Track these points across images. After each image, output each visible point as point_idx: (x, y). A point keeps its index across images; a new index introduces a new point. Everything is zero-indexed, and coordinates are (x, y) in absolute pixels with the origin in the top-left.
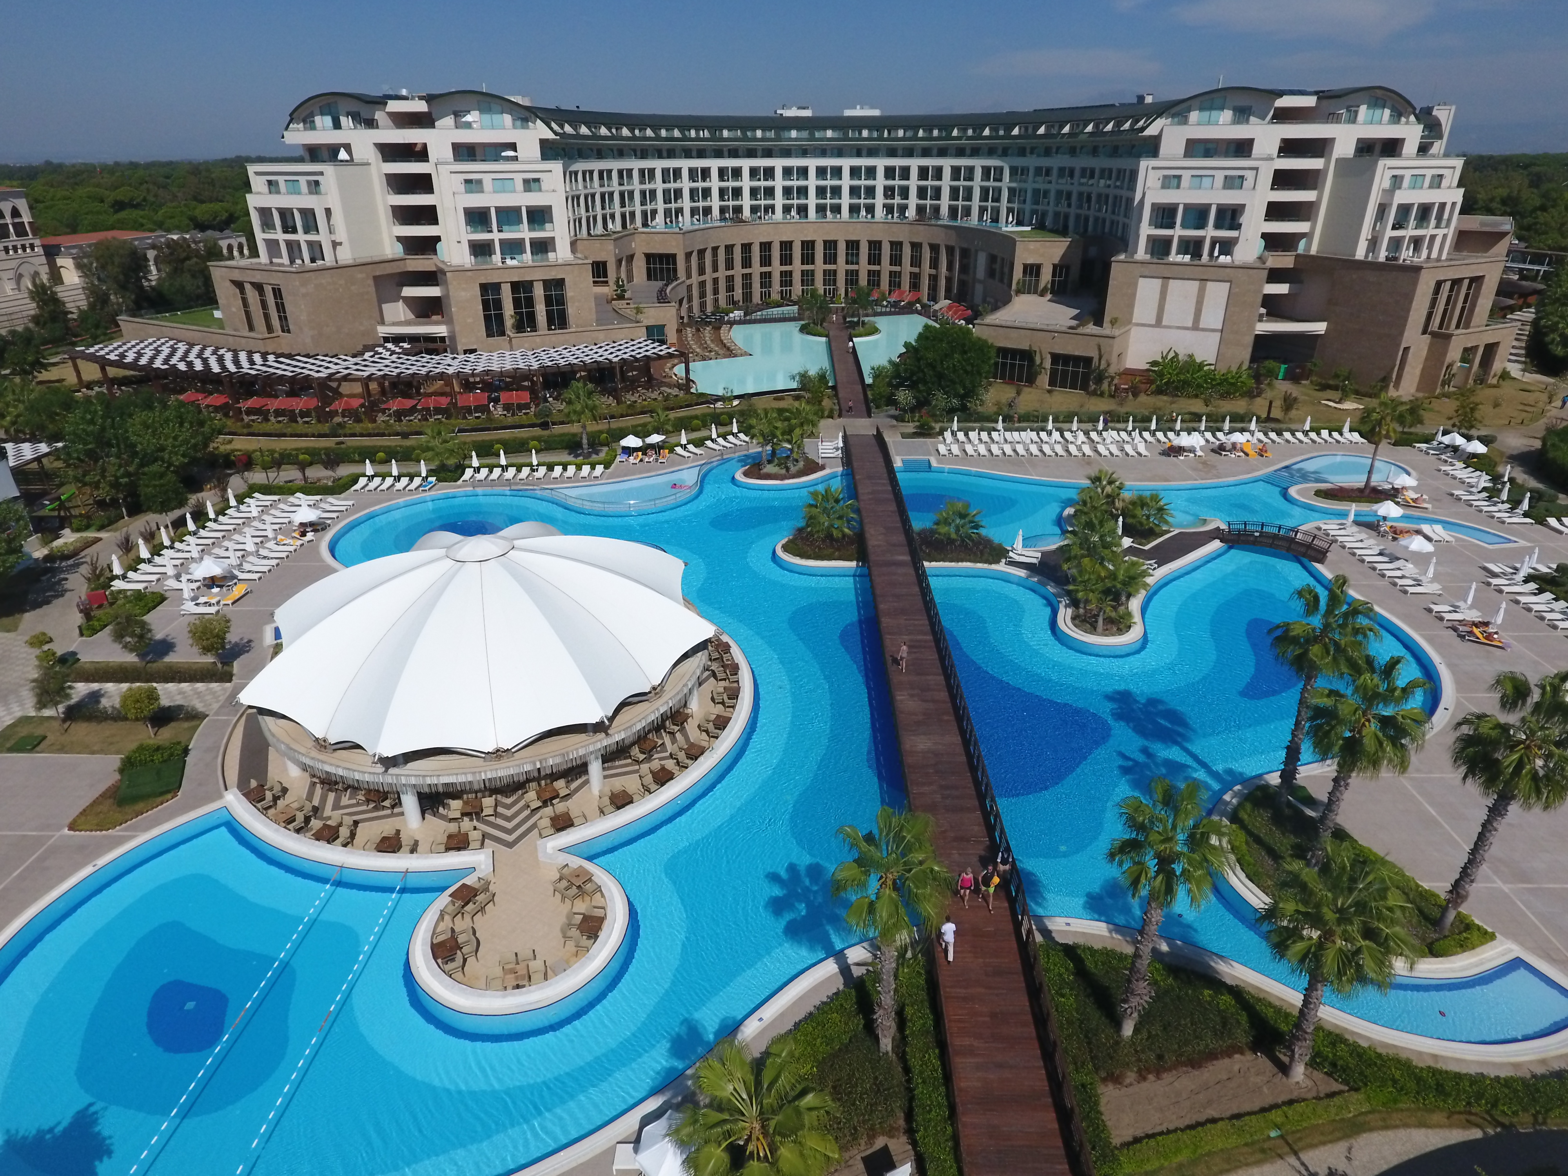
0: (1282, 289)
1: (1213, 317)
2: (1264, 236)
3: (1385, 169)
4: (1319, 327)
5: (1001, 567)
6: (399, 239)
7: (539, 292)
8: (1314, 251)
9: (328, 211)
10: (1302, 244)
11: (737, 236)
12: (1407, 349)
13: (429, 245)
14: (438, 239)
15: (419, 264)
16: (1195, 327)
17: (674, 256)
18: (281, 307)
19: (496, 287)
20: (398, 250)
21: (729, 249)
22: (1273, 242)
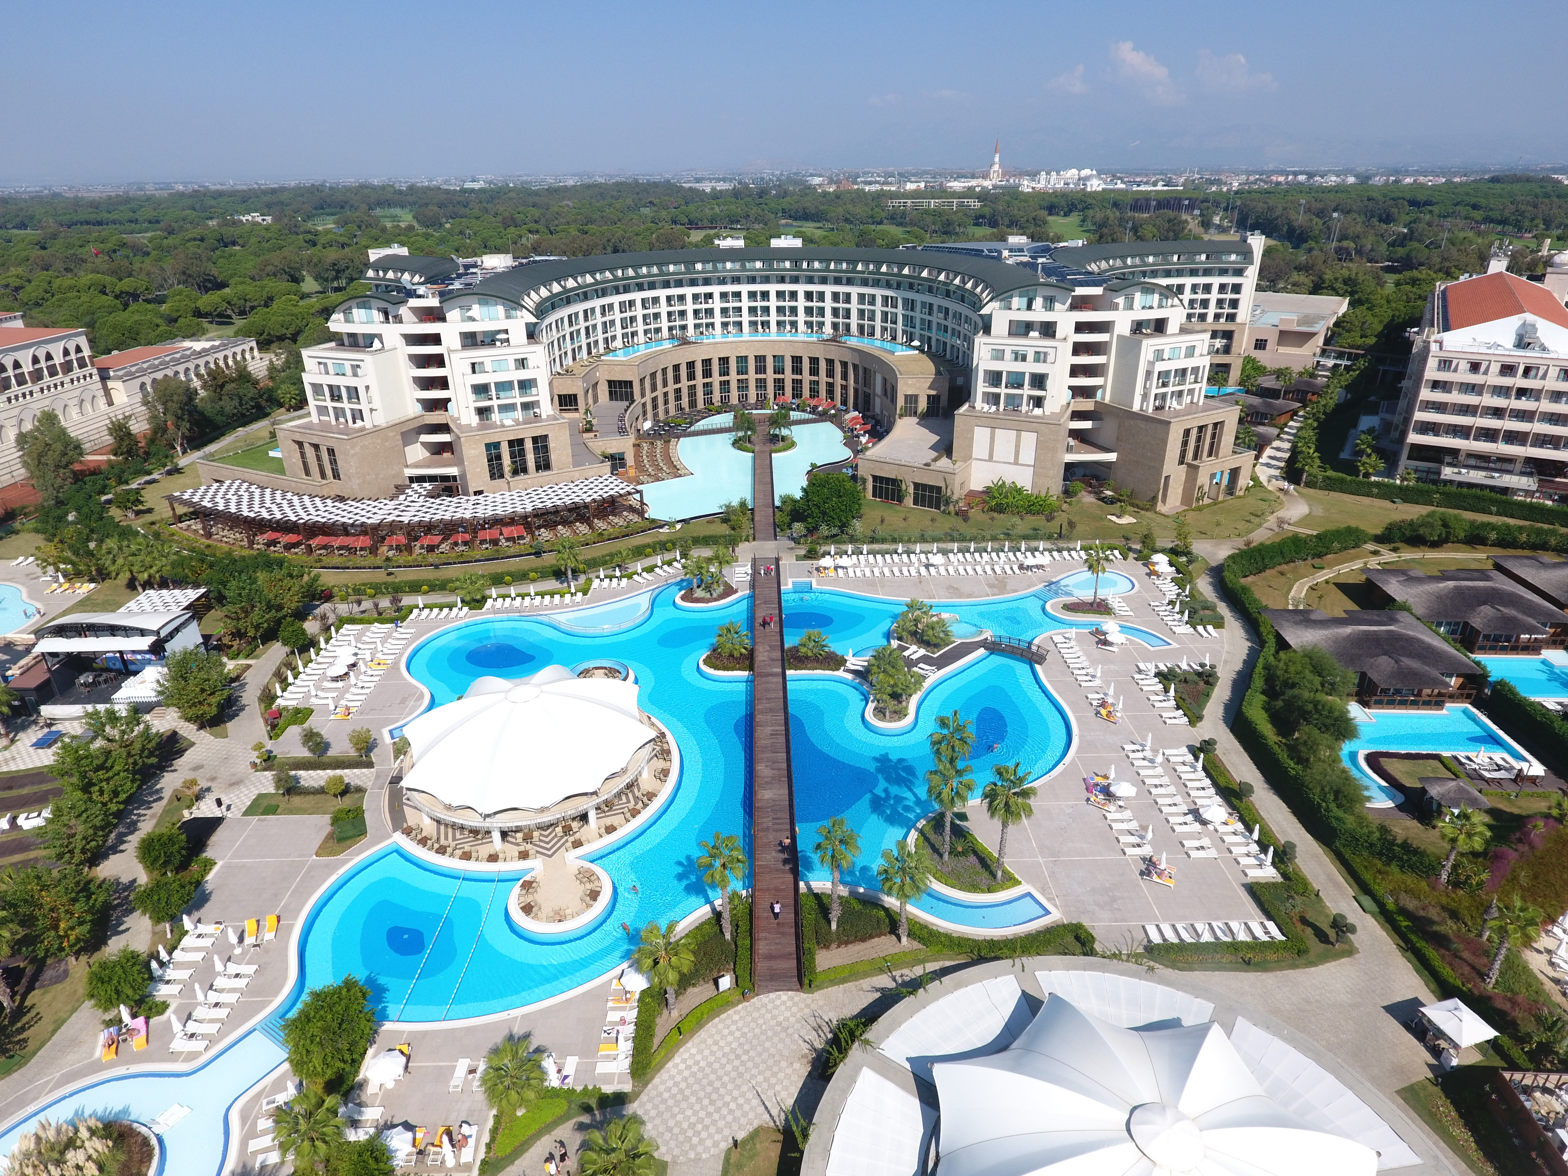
0: (1087, 425)
1: (1028, 455)
2: (1070, 388)
3: (1149, 346)
4: (1112, 457)
5: (841, 673)
6: (418, 400)
7: (529, 445)
8: (1107, 400)
9: (367, 388)
10: (1099, 393)
11: (683, 356)
12: (1167, 478)
13: (442, 404)
14: (449, 400)
15: (436, 417)
16: (1016, 463)
17: (631, 383)
18: (333, 462)
19: (497, 445)
20: (418, 409)
21: (676, 368)
22: (1078, 392)
